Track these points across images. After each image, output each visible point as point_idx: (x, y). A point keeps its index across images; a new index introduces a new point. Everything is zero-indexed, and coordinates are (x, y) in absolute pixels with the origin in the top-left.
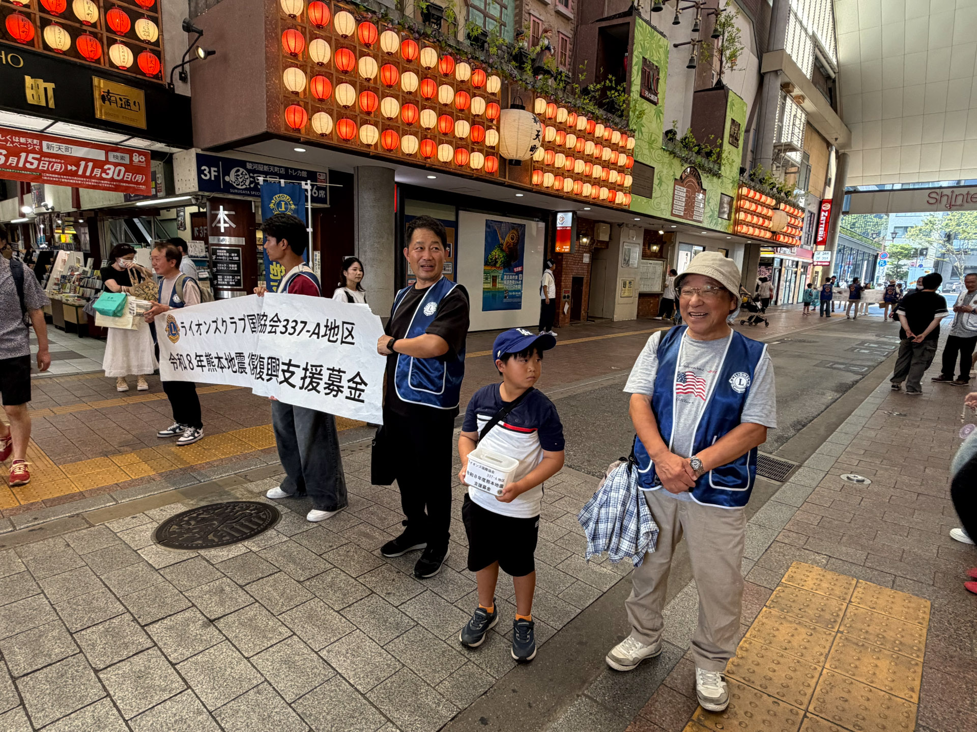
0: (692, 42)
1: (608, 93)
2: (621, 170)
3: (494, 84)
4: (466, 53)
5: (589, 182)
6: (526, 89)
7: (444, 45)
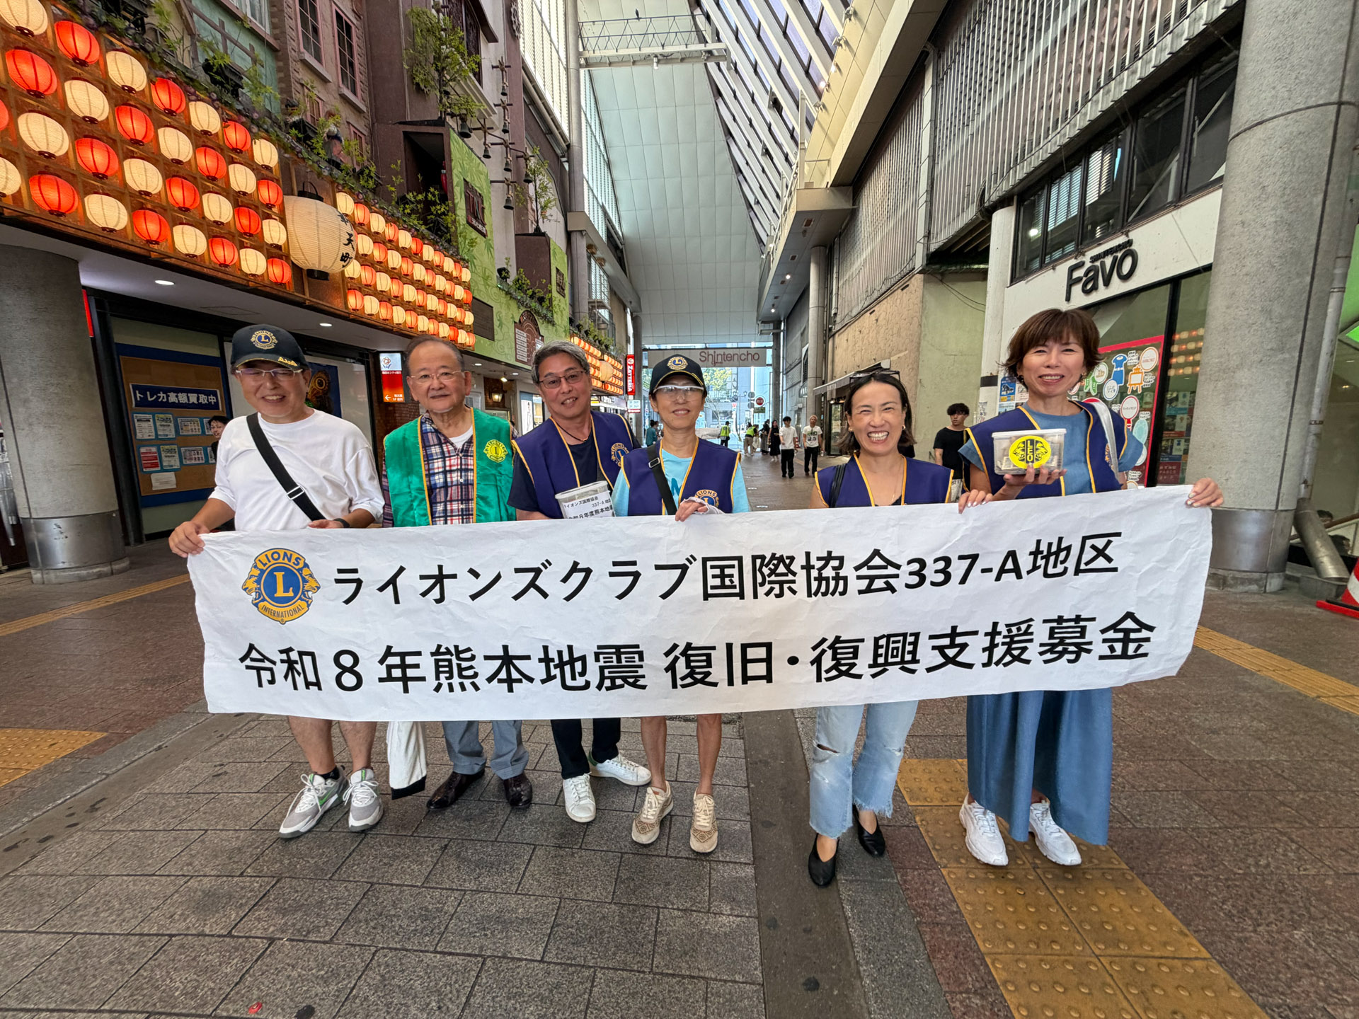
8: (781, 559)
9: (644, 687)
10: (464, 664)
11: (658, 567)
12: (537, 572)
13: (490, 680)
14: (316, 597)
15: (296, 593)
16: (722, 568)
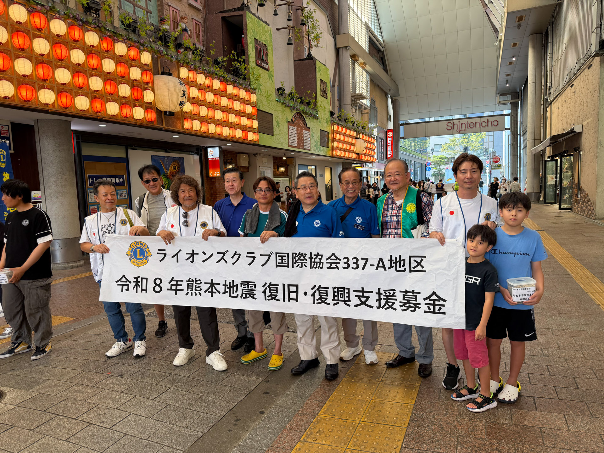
0: (288, 27)
1: (233, 63)
2: (249, 117)
3: (146, 58)
4: (122, 36)
5: (227, 126)
6: (171, 61)
7: (103, 30)
8: (302, 254)
9: (255, 299)
10: (198, 285)
11: (261, 255)
12: (224, 254)
13: (205, 292)
14: (150, 259)
15: (144, 257)
16: (282, 257)
